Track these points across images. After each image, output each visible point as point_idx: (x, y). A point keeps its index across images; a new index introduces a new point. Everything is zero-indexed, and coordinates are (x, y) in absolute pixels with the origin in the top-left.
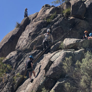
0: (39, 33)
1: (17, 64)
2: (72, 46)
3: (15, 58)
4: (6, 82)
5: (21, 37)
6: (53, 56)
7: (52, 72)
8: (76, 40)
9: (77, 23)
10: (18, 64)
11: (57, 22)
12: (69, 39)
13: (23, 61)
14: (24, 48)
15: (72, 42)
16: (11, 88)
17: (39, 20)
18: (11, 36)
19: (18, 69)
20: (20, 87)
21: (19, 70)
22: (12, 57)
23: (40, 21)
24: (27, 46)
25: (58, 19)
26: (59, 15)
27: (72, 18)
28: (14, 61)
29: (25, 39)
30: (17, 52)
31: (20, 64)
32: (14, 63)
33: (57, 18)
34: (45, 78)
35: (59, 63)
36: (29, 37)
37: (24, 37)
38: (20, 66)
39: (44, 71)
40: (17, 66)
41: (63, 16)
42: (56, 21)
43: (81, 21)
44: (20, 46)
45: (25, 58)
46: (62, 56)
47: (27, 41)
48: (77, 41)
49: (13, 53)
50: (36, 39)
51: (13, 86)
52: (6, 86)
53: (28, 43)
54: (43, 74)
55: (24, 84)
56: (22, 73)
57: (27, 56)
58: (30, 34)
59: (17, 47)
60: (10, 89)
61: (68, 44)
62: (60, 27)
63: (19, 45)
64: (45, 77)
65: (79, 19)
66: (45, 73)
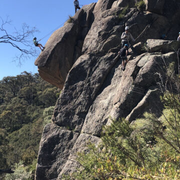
0: (111, 33)
1: (91, 70)
2: (158, 49)
3: (88, 63)
4: (81, 91)
5: (87, 37)
6: (139, 60)
7: (141, 79)
8: (162, 41)
9: (155, 19)
10: (93, 70)
11: (132, 18)
12: (153, 40)
13: (98, 66)
14: (95, 50)
15: (158, 44)
16: (88, 97)
17: (108, 16)
18: (63, 34)
19: (93, 75)
20: (99, 96)
21: (95, 77)
22: (85, 61)
23: (111, 17)
24: (98, 48)
25: (132, 14)
26: (132, 9)
27: (148, 13)
28: (87, 66)
29: (94, 39)
30: (90, 56)
31: (95, 70)
32: (87, 68)
33: (130, 13)
34: (134, 86)
35: (149, 69)
36: (98, 36)
37: (93, 36)
38: (95, 72)
39: (132, 78)
40: (92, 72)
41: (138, 10)
42: (129, 17)
43: (159, 16)
44: (89, 48)
45: (100, 62)
46: (152, 60)
47: (98, 42)
48: (164, 43)
49: (85, 57)
50: (109, 40)
51: (90, 95)
52: (82, 95)
53: (100, 44)
54: (131, 81)
55: (103, 93)
56: (100, 80)
57: (101, 60)
58: (99, 33)
59: (83, 49)
60: (87, 99)
61: (153, 46)
62: (136, 25)
63: (87, 47)
64: (133, 84)
65: (157, 15)
66: (132, 80)
